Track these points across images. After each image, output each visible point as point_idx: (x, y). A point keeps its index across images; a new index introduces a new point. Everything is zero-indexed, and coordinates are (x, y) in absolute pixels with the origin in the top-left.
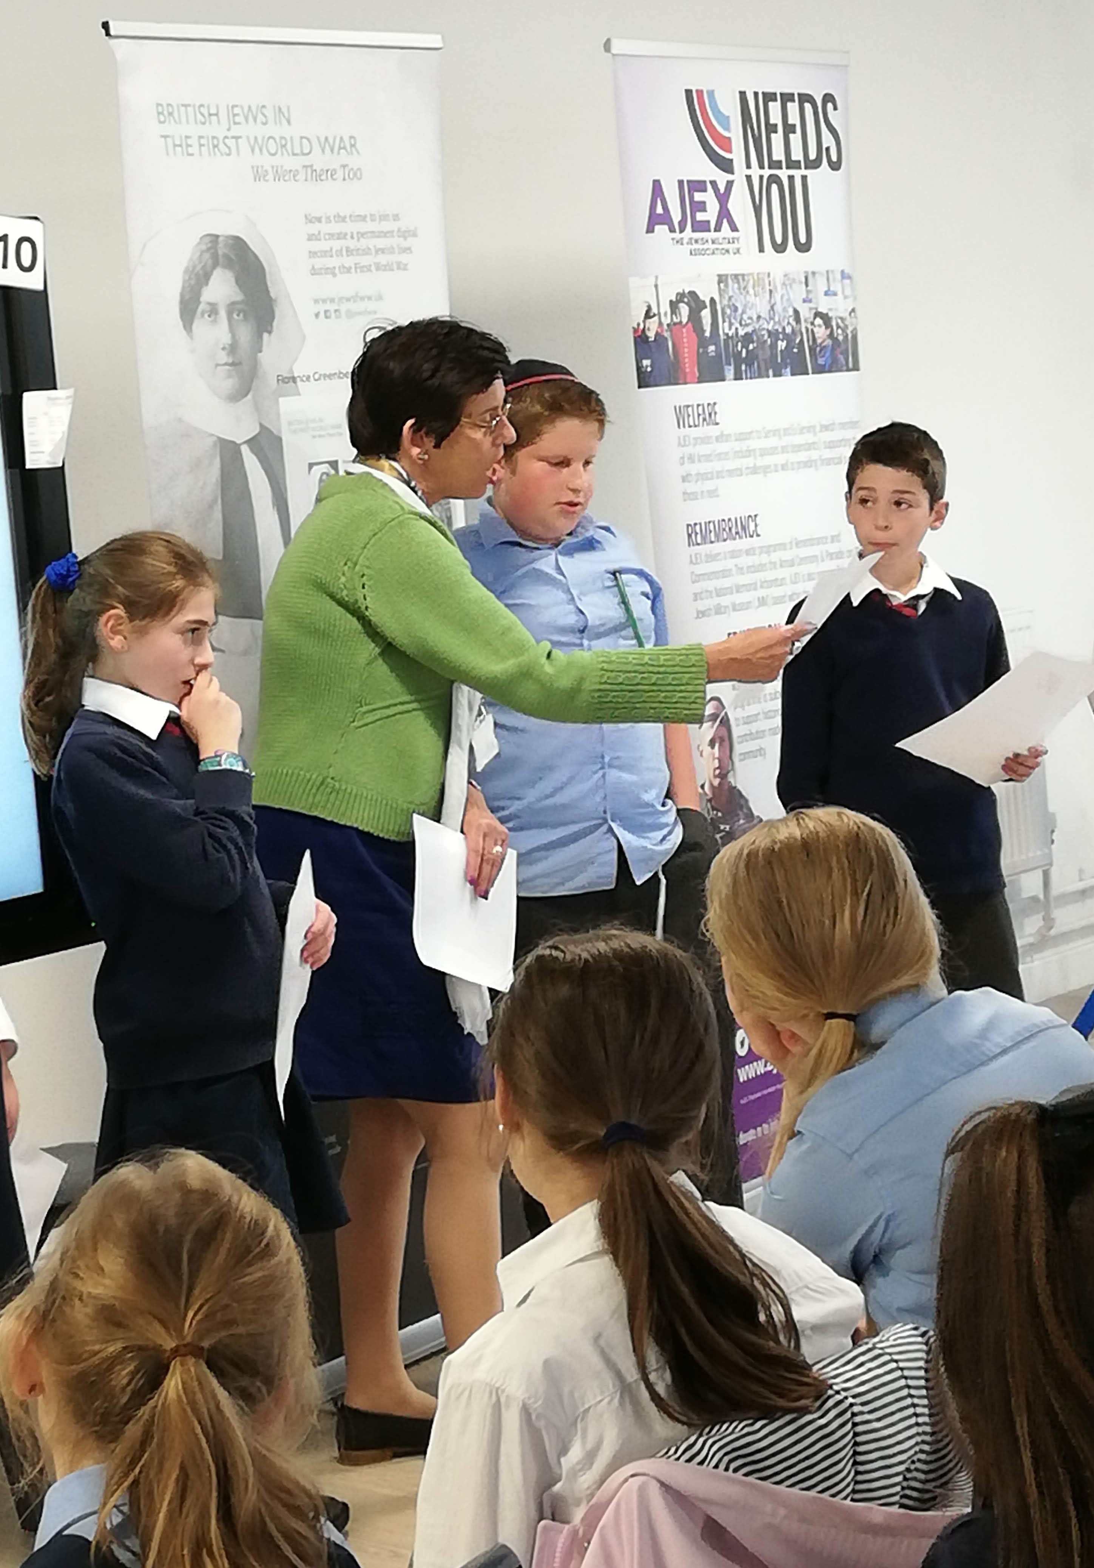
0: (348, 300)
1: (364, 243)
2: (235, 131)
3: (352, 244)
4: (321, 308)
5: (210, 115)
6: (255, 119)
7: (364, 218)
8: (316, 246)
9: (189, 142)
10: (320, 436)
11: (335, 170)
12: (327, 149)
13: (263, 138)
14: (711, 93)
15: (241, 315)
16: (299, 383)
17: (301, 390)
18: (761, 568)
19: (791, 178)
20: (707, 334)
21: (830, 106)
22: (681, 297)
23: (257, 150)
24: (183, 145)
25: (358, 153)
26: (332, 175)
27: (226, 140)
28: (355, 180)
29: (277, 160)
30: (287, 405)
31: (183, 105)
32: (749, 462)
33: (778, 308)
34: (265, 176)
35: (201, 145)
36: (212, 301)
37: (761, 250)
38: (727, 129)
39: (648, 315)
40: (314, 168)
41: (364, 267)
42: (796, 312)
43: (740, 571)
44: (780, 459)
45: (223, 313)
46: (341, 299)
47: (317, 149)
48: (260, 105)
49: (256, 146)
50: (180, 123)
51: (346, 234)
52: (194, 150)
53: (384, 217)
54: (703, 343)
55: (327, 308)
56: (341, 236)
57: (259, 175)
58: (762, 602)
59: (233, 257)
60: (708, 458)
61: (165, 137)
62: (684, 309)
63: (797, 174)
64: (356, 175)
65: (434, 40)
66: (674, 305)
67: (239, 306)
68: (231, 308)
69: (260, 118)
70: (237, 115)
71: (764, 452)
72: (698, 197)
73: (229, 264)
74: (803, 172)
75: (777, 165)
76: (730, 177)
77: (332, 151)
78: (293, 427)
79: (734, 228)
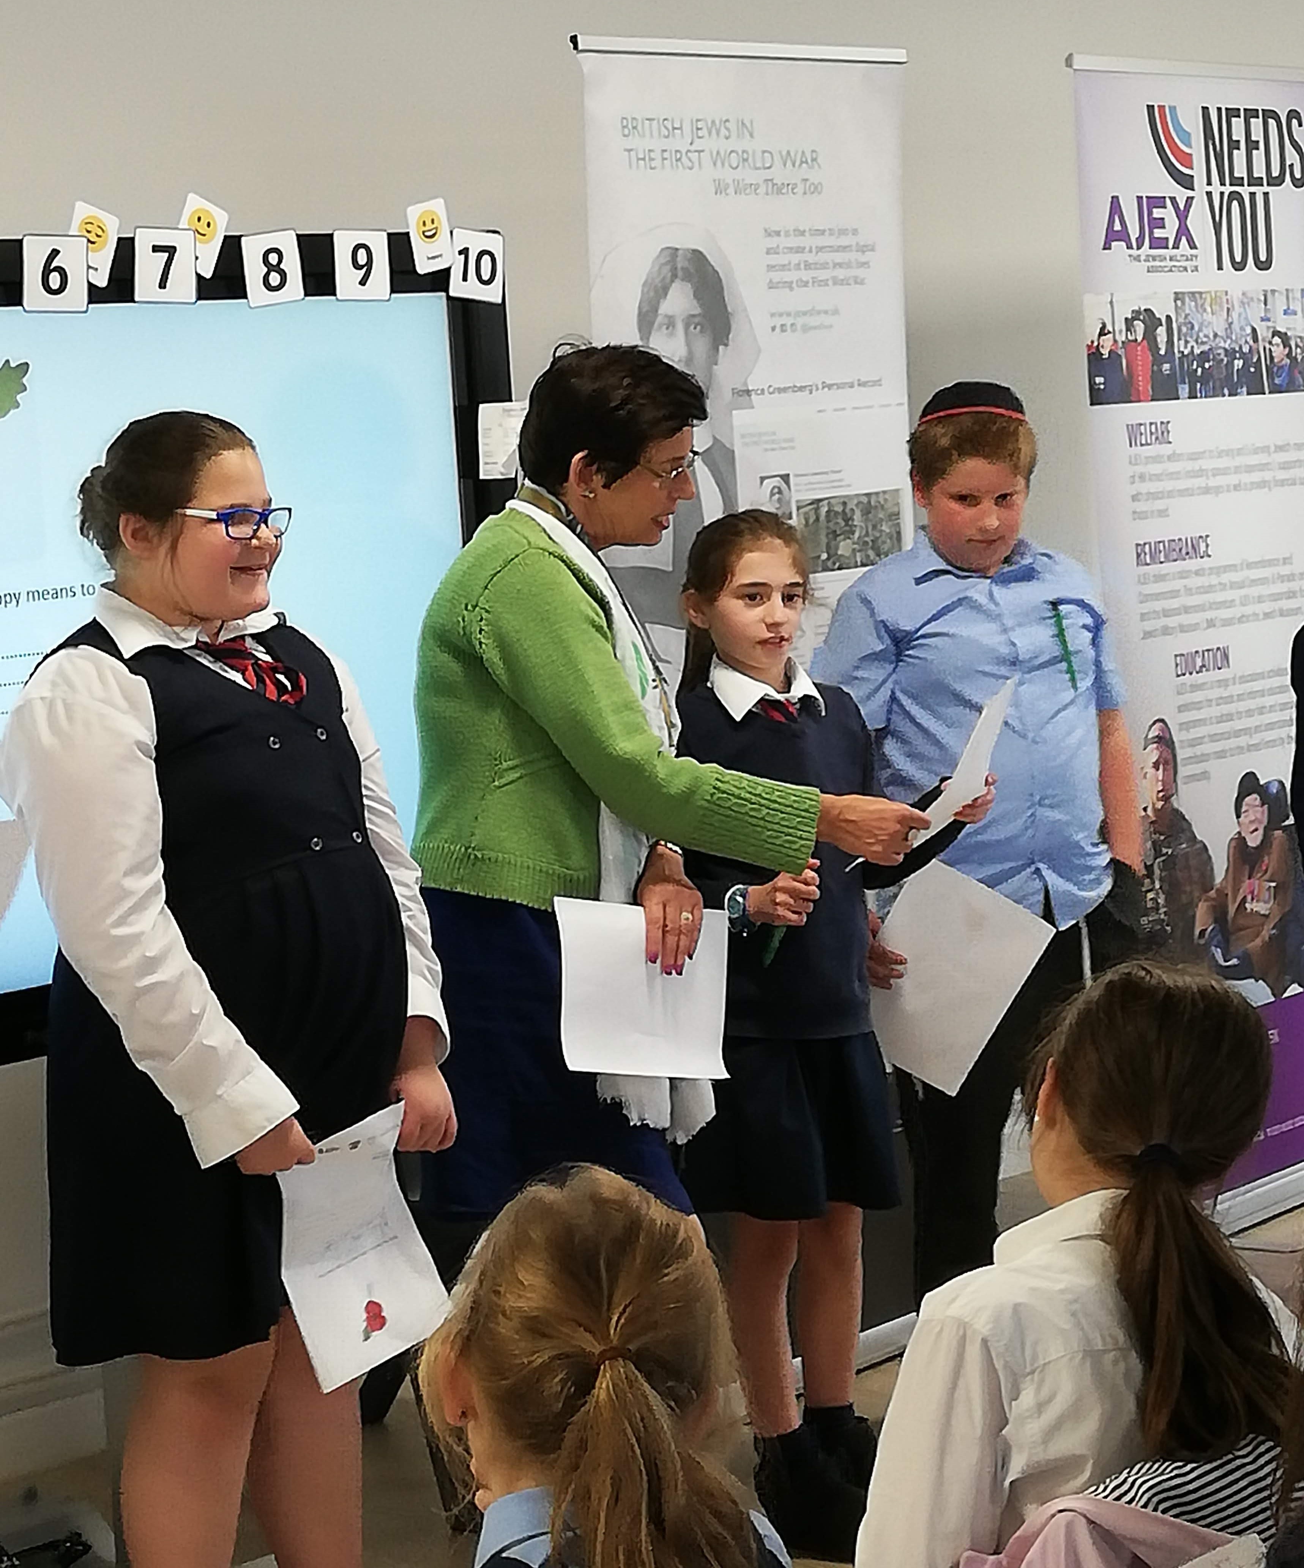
0: (805, 313)
1: (823, 257)
2: (698, 145)
3: (811, 258)
4: (778, 322)
5: (674, 128)
6: (718, 134)
7: (823, 232)
8: (774, 259)
9: (653, 155)
10: (773, 450)
11: (796, 184)
12: (789, 163)
13: (726, 152)
14: (1173, 109)
15: (699, 328)
16: (753, 396)
17: (755, 404)
18: (1209, 589)
19: (1253, 195)
20: (1162, 352)
21: (1295, 122)
22: (1136, 315)
23: (719, 163)
24: (646, 158)
25: (819, 166)
26: (793, 189)
27: (689, 154)
28: (816, 194)
29: (738, 174)
30: (740, 417)
31: (647, 119)
32: (1200, 482)
33: (1236, 327)
34: (726, 190)
35: (664, 159)
36: (670, 313)
37: (1220, 268)
38: (1190, 146)
39: (1102, 333)
40: (775, 182)
41: (821, 281)
42: (1254, 330)
43: (1189, 591)
44: (1233, 479)
45: (680, 327)
46: (798, 314)
47: (778, 162)
48: (724, 119)
49: (718, 159)
50: (644, 136)
51: (804, 248)
52: (657, 163)
53: (843, 232)
54: (1158, 360)
55: (783, 323)
56: (800, 250)
57: (720, 189)
58: (1211, 624)
59: (692, 271)
60: (1158, 477)
61: (629, 151)
62: (1139, 326)
63: (1259, 191)
64: (817, 189)
65: (899, 55)
66: (1129, 323)
67: (697, 320)
68: (689, 321)
69: (723, 132)
70: (701, 129)
71: (1217, 472)
72: (1157, 213)
73: (687, 277)
74: (1266, 188)
75: (1239, 182)
76: (1190, 193)
77: (794, 165)
78: (747, 440)
79: (1193, 246)
